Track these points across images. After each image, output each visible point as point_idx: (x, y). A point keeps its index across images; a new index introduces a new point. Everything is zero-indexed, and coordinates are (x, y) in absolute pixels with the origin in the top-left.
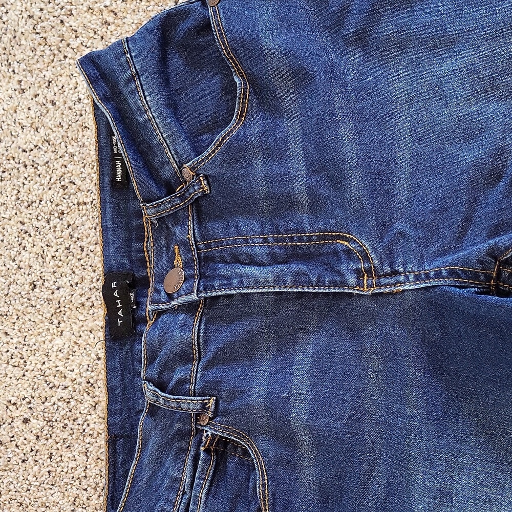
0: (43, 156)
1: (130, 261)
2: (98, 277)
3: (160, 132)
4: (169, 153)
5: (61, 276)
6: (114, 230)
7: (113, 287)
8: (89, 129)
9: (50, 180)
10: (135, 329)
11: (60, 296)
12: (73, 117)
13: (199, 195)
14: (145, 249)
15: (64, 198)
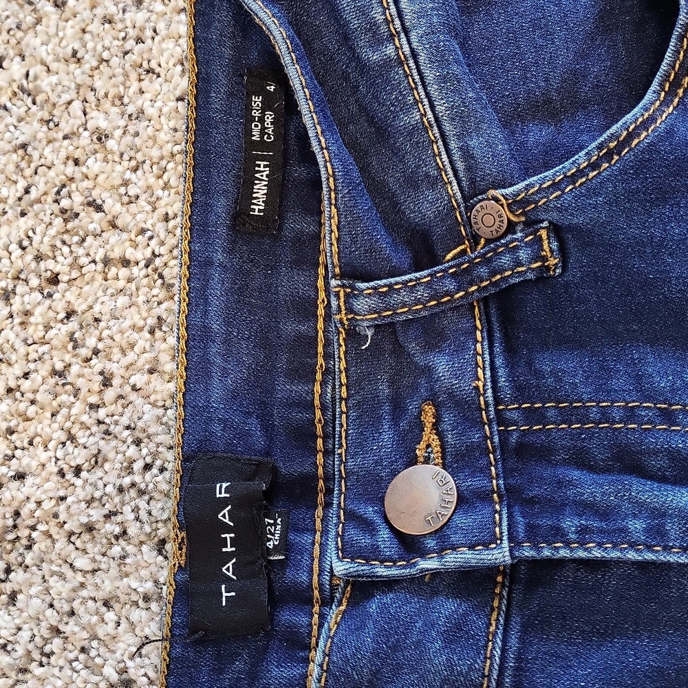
0: (12, 128)
1: (268, 429)
2: (149, 460)
3: (428, 95)
4: (445, 157)
5: (31, 443)
6: (227, 341)
7: (218, 496)
8: (159, 76)
9: (27, 191)
10: (272, 617)
11: (21, 496)
12: (116, 43)
13: (530, 276)
14: (317, 402)
15: (64, 243)
